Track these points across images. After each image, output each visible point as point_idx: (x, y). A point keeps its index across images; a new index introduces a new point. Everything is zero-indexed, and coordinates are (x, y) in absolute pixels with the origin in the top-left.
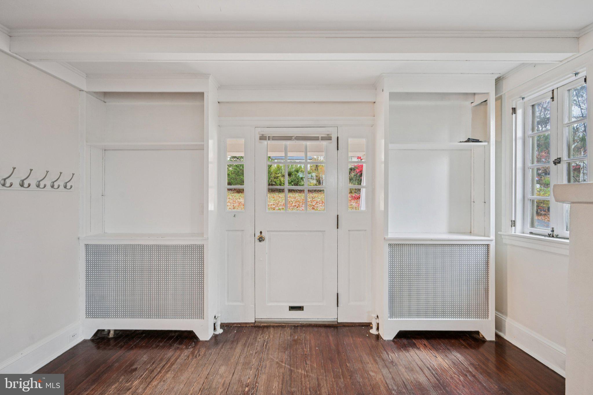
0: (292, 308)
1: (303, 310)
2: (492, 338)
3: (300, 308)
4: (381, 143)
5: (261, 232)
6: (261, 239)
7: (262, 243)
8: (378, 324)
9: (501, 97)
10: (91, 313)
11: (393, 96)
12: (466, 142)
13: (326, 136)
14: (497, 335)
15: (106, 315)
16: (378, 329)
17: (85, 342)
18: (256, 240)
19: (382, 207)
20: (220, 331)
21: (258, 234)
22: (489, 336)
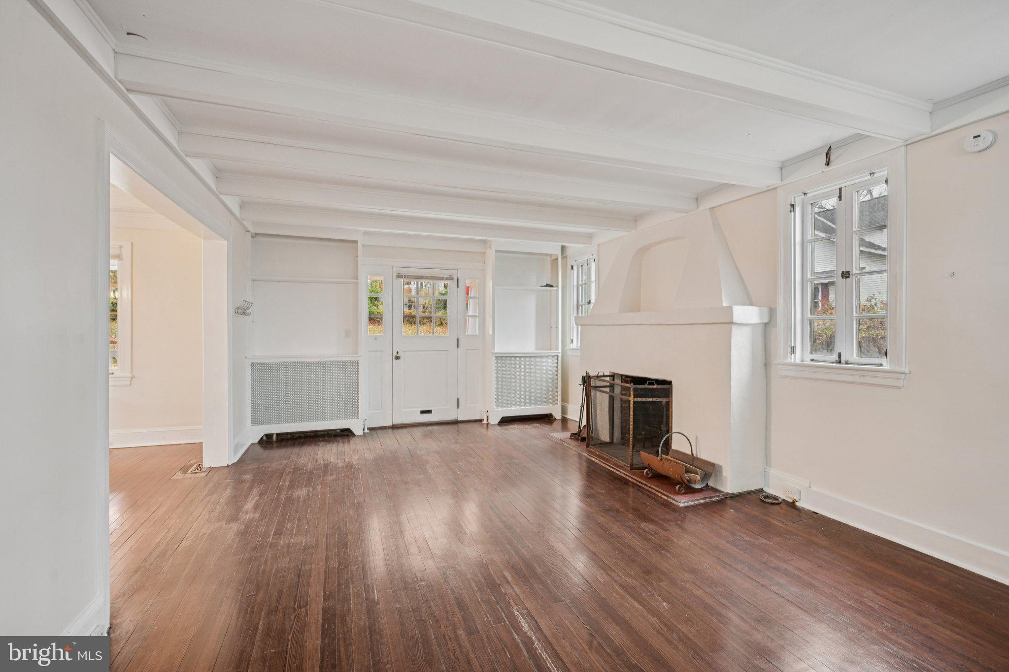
0: (423, 412)
1: (431, 413)
2: (560, 418)
3: (429, 412)
4: (490, 284)
5: (398, 352)
6: (397, 358)
7: (399, 361)
8: (488, 417)
9: (566, 257)
10: (256, 422)
11: (497, 251)
12: (545, 286)
13: (449, 276)
14: (562, 417)
15: (269, 422)
16: (488, 421)
17: (253, 444)
18: (394, 359)
19: (491, 333)
20: (366, 431)
21: (395, 354)
22: (558, 415)
